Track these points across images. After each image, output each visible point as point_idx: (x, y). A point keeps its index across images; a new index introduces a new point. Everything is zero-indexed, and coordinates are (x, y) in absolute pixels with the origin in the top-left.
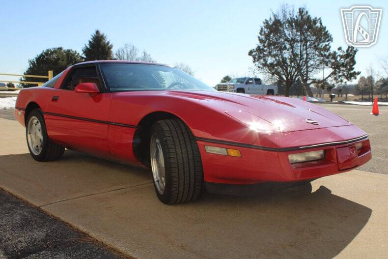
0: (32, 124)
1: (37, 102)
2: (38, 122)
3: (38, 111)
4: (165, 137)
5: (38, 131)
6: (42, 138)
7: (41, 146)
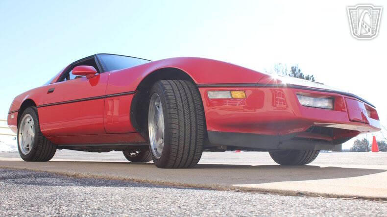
0: (24, 123)
1: (33, 99)
2: (31, 120)
3: (33, 108)
4: (166, 90)
5: (30, 128)
6: (33, 135)
7: (32, 145)
